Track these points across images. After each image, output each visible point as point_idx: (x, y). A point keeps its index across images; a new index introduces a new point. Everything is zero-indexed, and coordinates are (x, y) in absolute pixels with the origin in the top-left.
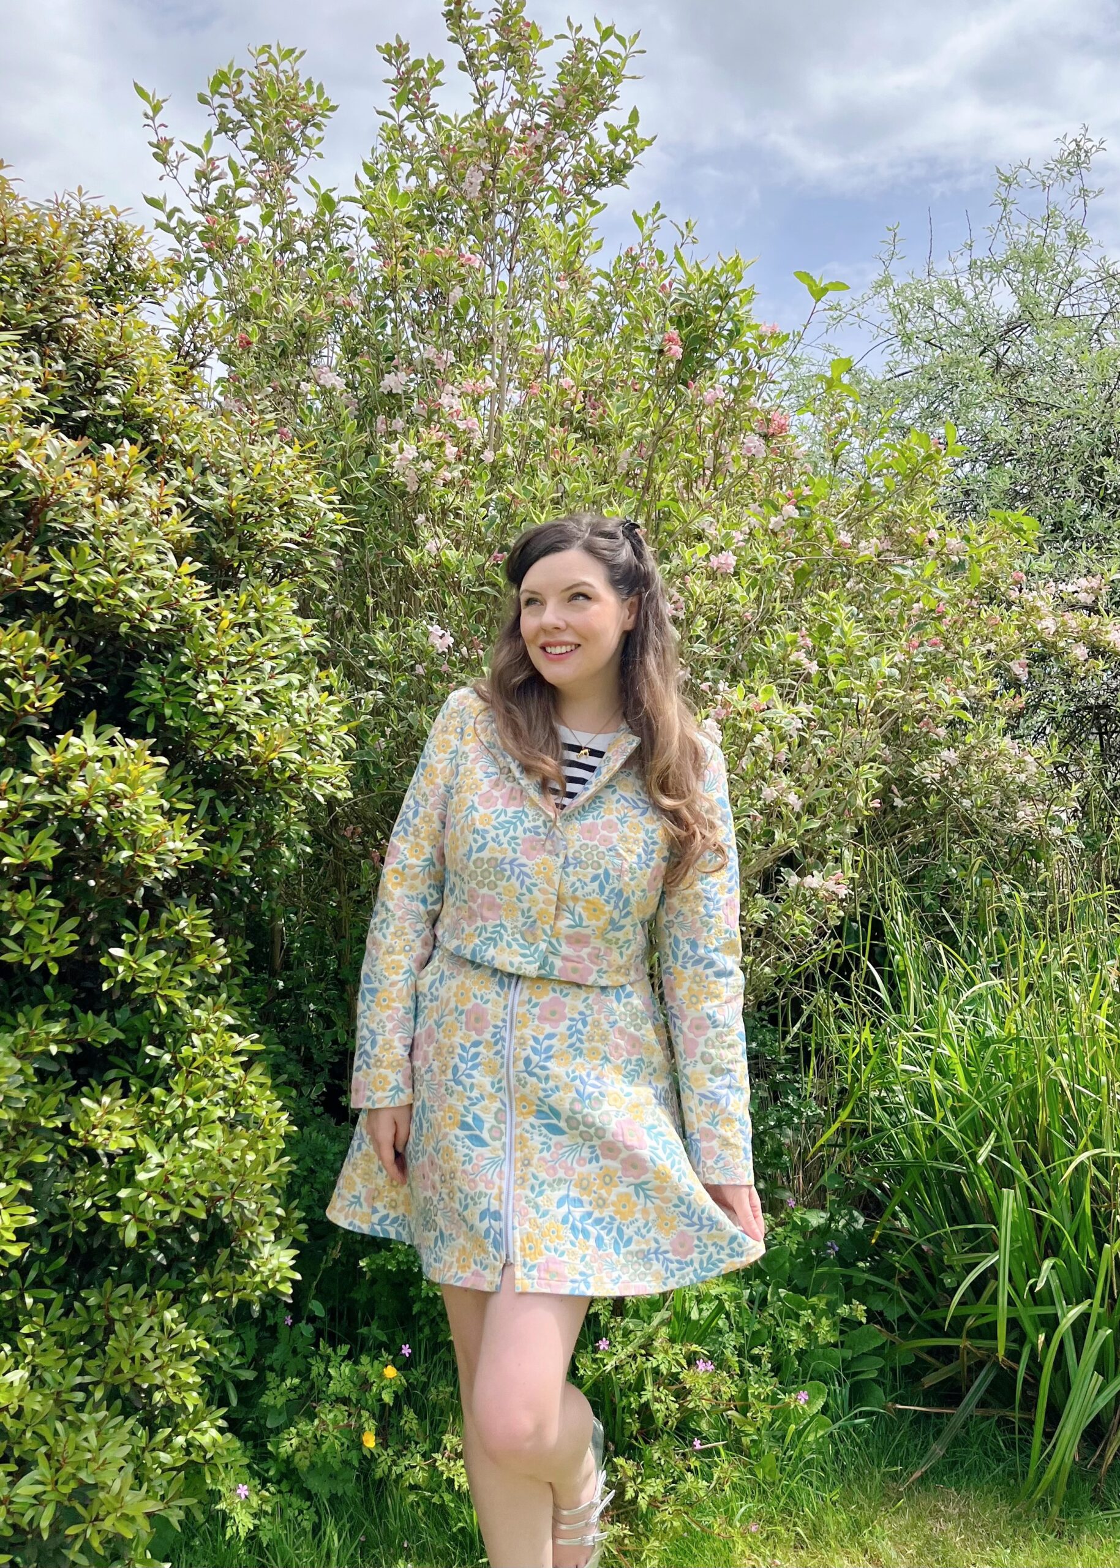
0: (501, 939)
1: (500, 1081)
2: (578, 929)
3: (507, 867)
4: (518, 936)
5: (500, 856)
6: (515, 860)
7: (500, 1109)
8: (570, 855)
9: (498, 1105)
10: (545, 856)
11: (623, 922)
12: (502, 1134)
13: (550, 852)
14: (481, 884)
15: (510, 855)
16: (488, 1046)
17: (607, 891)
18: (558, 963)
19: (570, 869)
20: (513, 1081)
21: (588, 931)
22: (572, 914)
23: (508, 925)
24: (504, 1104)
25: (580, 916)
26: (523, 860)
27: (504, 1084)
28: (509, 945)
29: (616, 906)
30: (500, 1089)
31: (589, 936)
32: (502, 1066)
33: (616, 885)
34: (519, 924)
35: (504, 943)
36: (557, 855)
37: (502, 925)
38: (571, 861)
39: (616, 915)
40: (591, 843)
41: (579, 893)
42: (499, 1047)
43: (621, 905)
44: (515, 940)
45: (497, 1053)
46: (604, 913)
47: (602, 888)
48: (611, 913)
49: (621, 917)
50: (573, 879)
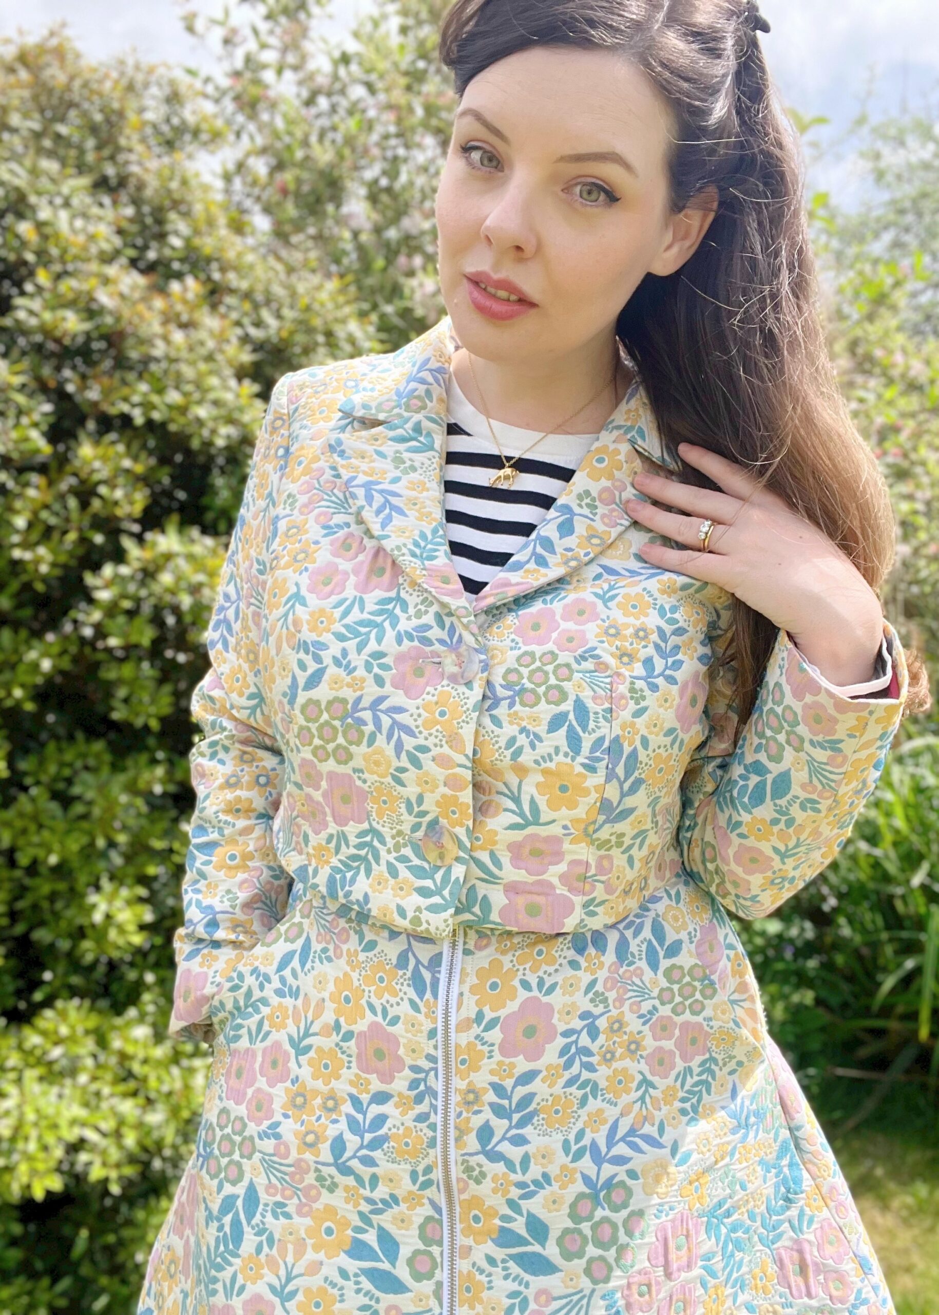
0: (377, 859)
1: (428, 1170)
2: (530, 830)
3: (367, 715)
4: (407, 851)
5: (349, 695)
6: (381, 699)
7: (429, 1219)
8: (498, 680)
9: (428, 1211)
10: (445, 686)
11: (629, 802)
12: (434, 1265)
13: (453, 679)
14: (321, 754)
15: (372, 691)
16: (403, 1104)
17: (586, 746)
18: (498, 898)
19: (501, 711)
20: (456, 1172)
21: (556, 830)
22: (517, 800)
23: (386, 832)
24: (438, 1210)
25: (532, 801)
26: (398, 698)
27: (437, 1174)
28: (393, 872)
29: (611, 775)
30: (427, 1184)
31: (556, 840)
32: (432, 1143)
33: (606, 731)
34: (406, 828)
35: (383, 867)
36: (469, 684)
37: (372, 831)
38: (501, 692)
39: (612, 792)
40: (538, 650)
41: (527, 758)
42: (423, 1108)
43: (620, 770)
44: (403, 859)
45: (422, 1118)
46: (586, 792)
47: (574, 742)
48: (601, 789)
49: (623, 795)
50: (509, 730)
